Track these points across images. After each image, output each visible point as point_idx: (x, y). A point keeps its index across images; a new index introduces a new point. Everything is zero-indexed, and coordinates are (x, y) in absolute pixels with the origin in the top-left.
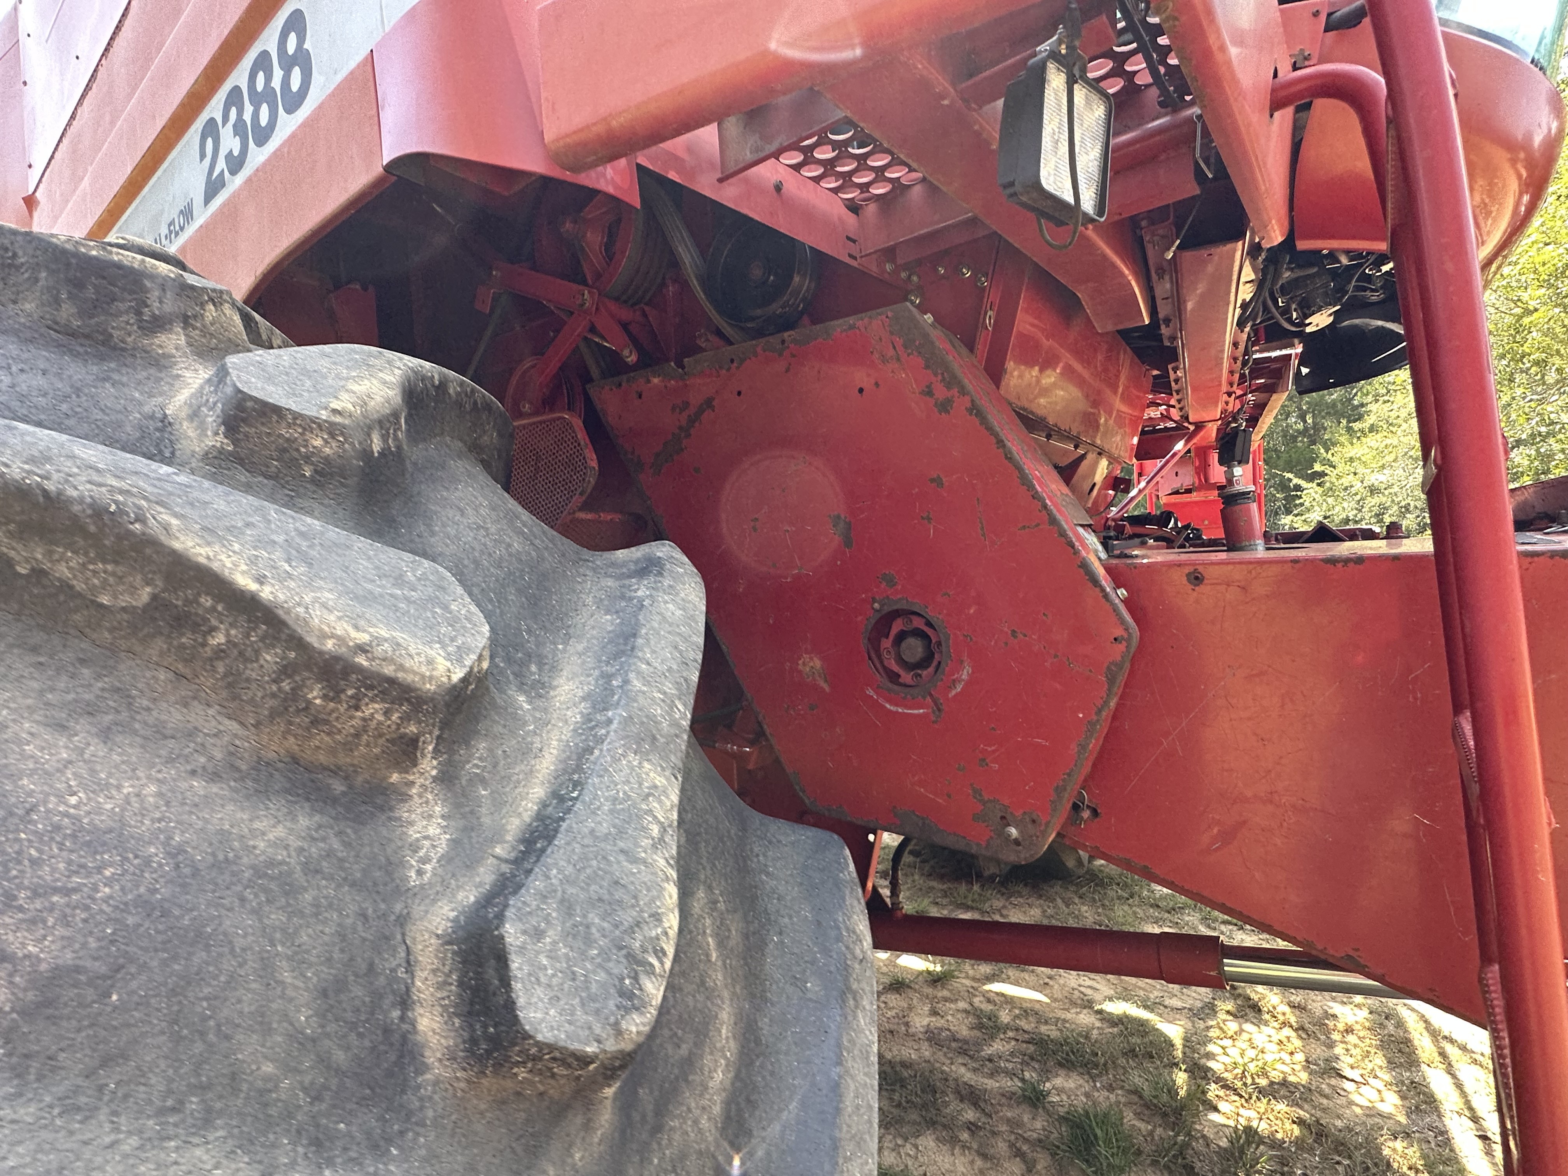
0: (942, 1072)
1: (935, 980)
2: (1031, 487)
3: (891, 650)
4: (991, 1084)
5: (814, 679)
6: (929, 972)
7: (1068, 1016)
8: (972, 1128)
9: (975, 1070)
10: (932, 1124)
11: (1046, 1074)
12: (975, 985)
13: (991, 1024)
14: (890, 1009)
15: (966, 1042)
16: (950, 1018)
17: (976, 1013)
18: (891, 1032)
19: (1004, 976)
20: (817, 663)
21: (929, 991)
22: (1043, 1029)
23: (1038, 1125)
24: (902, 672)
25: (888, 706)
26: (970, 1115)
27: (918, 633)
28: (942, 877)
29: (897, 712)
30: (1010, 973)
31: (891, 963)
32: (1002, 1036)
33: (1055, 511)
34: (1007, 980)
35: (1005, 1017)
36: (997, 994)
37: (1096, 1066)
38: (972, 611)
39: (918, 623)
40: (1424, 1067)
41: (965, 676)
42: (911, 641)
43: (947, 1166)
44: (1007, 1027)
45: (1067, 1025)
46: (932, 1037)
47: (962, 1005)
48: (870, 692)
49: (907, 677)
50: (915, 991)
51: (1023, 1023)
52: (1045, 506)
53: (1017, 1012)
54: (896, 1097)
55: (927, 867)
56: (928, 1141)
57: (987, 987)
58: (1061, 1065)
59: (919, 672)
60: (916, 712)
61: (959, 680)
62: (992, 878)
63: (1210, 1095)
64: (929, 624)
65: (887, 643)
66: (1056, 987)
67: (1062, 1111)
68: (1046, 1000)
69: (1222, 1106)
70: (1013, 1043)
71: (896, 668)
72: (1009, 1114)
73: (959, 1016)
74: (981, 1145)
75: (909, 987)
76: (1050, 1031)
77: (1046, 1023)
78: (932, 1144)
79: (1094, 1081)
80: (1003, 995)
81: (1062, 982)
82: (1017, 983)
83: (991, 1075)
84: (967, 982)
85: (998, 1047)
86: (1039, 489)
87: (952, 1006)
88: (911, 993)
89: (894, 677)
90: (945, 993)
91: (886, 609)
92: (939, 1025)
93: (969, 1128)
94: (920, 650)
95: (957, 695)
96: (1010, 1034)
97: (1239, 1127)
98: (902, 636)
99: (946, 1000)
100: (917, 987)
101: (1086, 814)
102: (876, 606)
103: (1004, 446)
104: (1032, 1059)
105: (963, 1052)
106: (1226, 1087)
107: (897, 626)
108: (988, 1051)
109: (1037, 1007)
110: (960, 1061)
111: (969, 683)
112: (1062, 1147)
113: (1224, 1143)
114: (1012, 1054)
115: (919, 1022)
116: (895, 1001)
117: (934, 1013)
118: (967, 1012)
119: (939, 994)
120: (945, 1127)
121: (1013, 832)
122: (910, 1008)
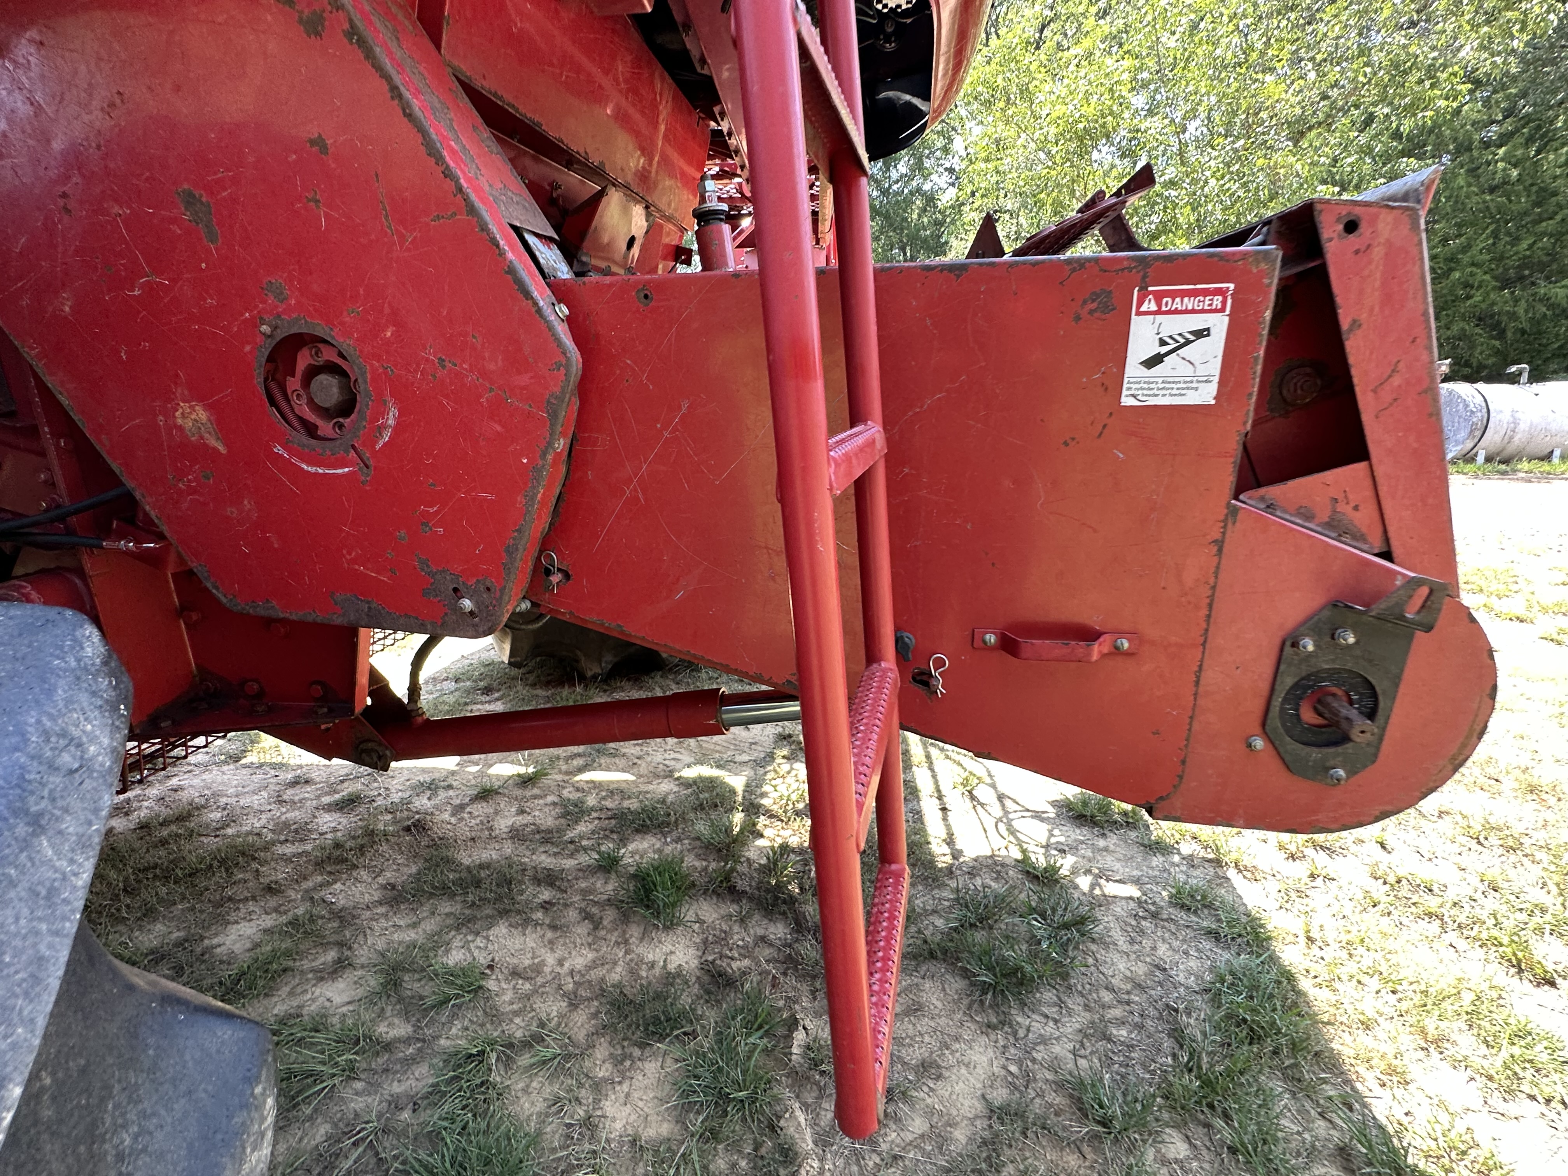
0: (521, 864)
1: (526, 781)
2: (439, 160)
3: (302, 392)
4: (569, 863)
5: (202, 438)
6: (519, 775)
7: (651, 787)
8: (546, 906)
9: (555, 854)
10: (504, 913)
11: (623, 842)
12: (566, 778)
13: (576, 810)
14: (474, 818)
15: (549, 831)
16: (537, 813)
17: (564, 803)
18: (473, 839)
19: (595, 765)
20: (201, 414)
21: (518, 792)
22: (626, 804)
23: (610, 887)
24: (319, 422)
25: (304, 467)
26: (546, 894)
27: (332, 369)
28: (547, 684)
29: (316, 474)
30: (602, 761)
31: (482, 774)
32: (586, 818)
33: (473, 197)
34: (600, 768)
35: (591, 801)
36: (587, 782)
37: (668, 824)
38: (389, 334)
39: (328, 355)
40: (914, 768)
41: (391, 422)
42: (323, 379)
43: (517, 947)
44: (592, 809)
45: (648, 796)
46: (516, 835)
47: (550, 799)
48: (279, 450)
49: (325, 427)
50: (505, 795)
51: (608, 803)
52: (460, 189)
53: (604, 794)
54: (470, 898)
55: (532, 678)
56: (501, 930)
57: (577, 778)
58: (637, 831)
59: (341, 420)
60: (339, 471)
61: (384, 426)
62: (595, 677)
63: (759, 827)
64: (341, 355)
65: (293, 384)
66: (644, 765)
67: (632, 870)
68: (633, 778)
69: (767, 832)
70: (596, 822)
71: (312, 417)
72: (583, 885)
73: (547, 810)
74: (553, 919)
75: (497, 793)
76: (633, 804)
77: (629, 798)
78: (504, 931)
79: (665, 838)
80: (592, 782)
81: (649, 759)
82: (608, 769)
83: (571, 856)
84: (559, 777)
85: (582, 828)
86: (452, 164)
87: (541, 802)
88: (498, 798)
89: (311, 430)
90: (536, 791)
91: (280, 335)
92: (525, 822)
93: (542, 907)
94: (335, 390)
95: (385, 444)
96: (594, 815)
97: (776, 845)
98: (312, 372)
99: (535, 797)
100: (506, 791)
101: (556, 578)
102: (265, 328)
103: (400, 96)
104: (612, 832)
105: (546, 841)
106: (772, 816)
107: (304, 360)
108: (570, 835)
109: (624, 785)
110: (542, 849)
111: (398, 429)
112: (626, 900)
113: (763, 861)
114: (593, 832)
115: (504, 823)
116: (481, 809)
117: (521, 812)
118: (554, 804)
119: (528, 793)
120: (519, 912)
121: (467, 604)
122: (496, 813)
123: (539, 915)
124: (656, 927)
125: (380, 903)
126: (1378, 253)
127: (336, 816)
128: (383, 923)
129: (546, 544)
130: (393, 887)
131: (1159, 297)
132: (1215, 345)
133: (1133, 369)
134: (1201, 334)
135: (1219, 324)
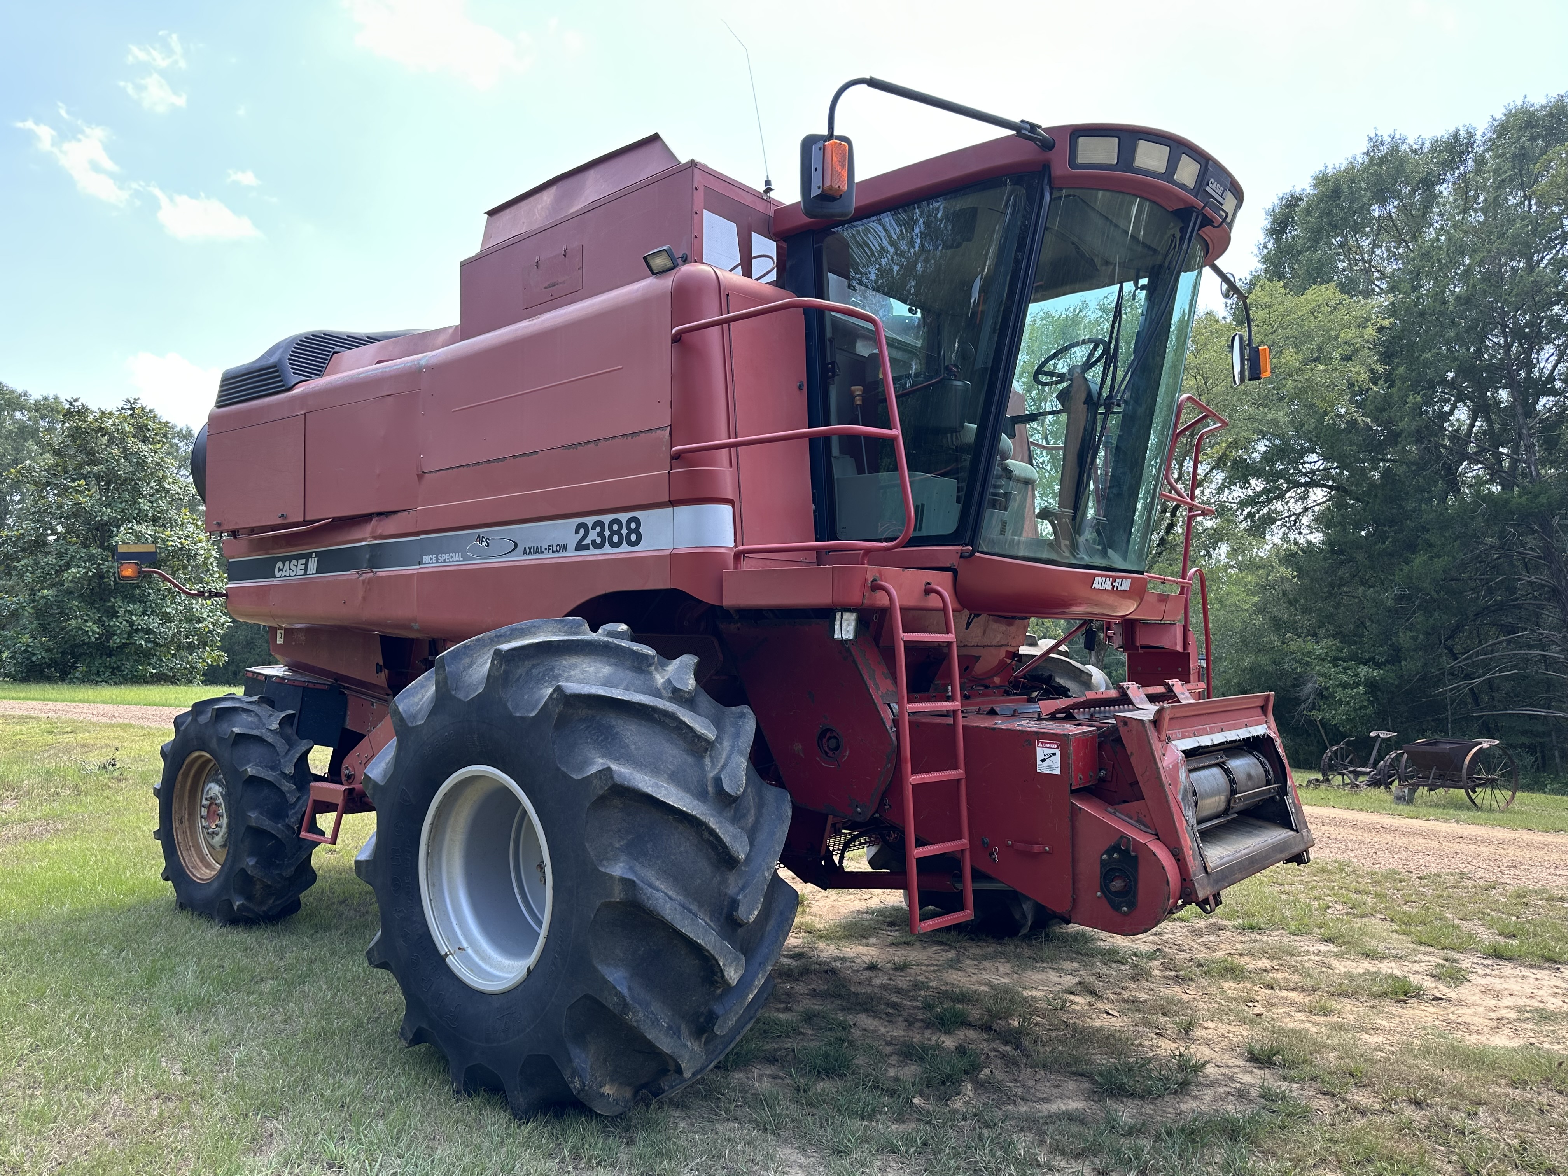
0: (881, 997)
1: (898, 969)
3: (826, 743)
4: (908, 1003)
5: (799, 753)
8: (888, 1014)
9: (901, 998)
15: (903, 990)
20: (800, 747)
25: (825, 764)
26: (890, 1010)
27: (835, 737)
29: (826, 767)
32: (926, 990)
38: (851, 731)
39: (834, 734)
41: (847, 754)
42: (833, 740)
46: (884, 987)
48: (818, 758)
49: (830, 753)
54: (851, 1002)
59: (835, 752)
60: (832, 767)
61: (845, 755)
64: (838, 735)
65: (825, 740)
71: (827, 750)
73: (905, 982)
83: (911, 1000)
85: (922, 993)
89: (827, 754)
90: (902, 974)
91: (824, 728)
94: (835, 744)
95: (845, 761)
98: (830, 738)
101: (887, 807)
102: (820, 726)
105: (898, 992)
107: (828, 735)
108: (914, 993)
110: (895, 994)
111: (849, 757)
114: (927, 995)
115: (878, 982)
116: (867, 974)
117: (890, 979)
118: (910, 981)
119: (897, 974)
120: (873, 1012)
121: (859, 810)
122: (876, 977)
123: (884, 1016)
124: (941, 1031)
125: (807, 994)
126: (1134, 732)
127: (790, 960)
128: (807, 1001)
129: (884, 795)
130: (815, 990)
131: (1042, 743)
132: (1057, 758)
133: (1039, 762)
134: (1054, 754)
135: (1058, 752)
